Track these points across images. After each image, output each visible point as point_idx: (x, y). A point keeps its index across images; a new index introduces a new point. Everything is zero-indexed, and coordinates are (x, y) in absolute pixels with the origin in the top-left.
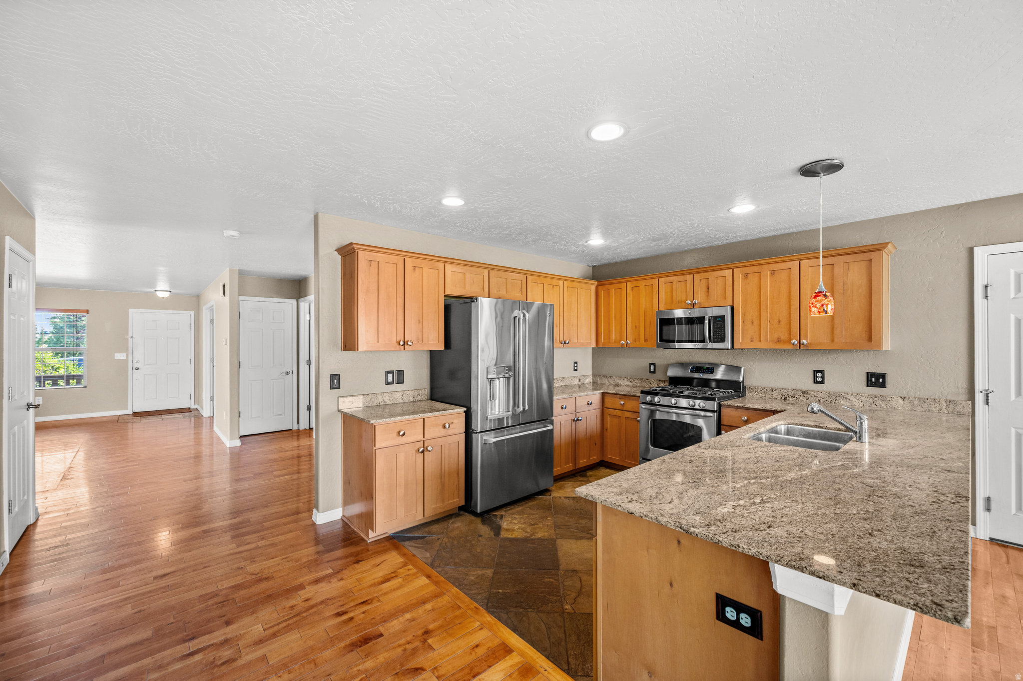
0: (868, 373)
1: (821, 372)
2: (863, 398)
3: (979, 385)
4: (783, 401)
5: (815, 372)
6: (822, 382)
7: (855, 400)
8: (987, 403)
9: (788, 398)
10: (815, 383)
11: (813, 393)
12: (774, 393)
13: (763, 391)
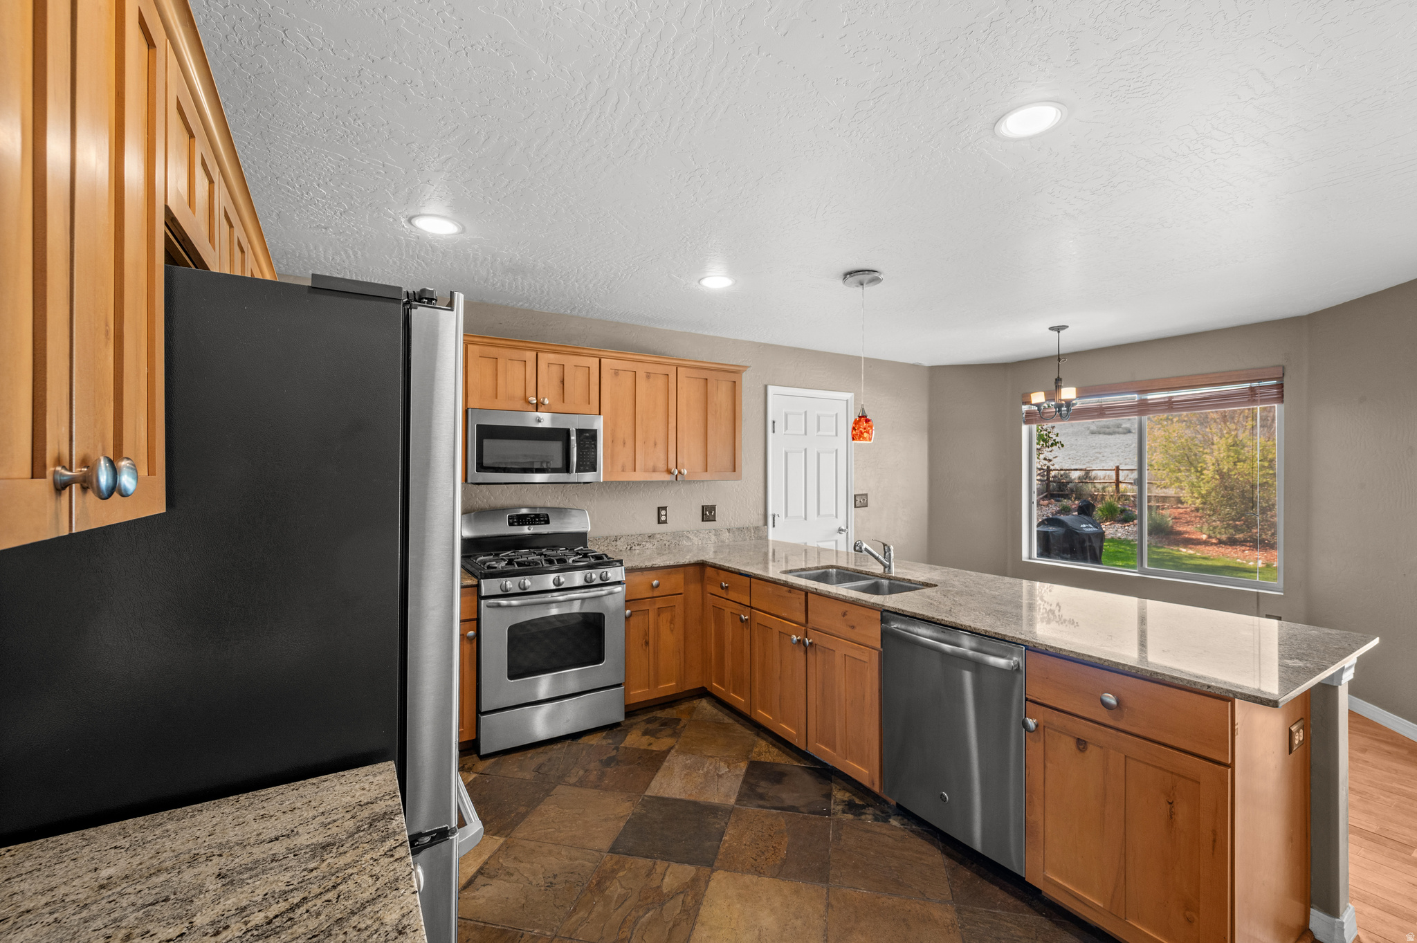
0: (703, 507)
1: (665, 508)
2: (701, 535)
3: (770, 512)
4: (629, 552)
5: (659, 509)
6: (665, 522)
7: (695, 538)
8: (774, 526)
9: (633, 548)
10: (659, 523)
11: (659, 536)
12: (618, 543)
13: (605, 543)
